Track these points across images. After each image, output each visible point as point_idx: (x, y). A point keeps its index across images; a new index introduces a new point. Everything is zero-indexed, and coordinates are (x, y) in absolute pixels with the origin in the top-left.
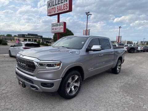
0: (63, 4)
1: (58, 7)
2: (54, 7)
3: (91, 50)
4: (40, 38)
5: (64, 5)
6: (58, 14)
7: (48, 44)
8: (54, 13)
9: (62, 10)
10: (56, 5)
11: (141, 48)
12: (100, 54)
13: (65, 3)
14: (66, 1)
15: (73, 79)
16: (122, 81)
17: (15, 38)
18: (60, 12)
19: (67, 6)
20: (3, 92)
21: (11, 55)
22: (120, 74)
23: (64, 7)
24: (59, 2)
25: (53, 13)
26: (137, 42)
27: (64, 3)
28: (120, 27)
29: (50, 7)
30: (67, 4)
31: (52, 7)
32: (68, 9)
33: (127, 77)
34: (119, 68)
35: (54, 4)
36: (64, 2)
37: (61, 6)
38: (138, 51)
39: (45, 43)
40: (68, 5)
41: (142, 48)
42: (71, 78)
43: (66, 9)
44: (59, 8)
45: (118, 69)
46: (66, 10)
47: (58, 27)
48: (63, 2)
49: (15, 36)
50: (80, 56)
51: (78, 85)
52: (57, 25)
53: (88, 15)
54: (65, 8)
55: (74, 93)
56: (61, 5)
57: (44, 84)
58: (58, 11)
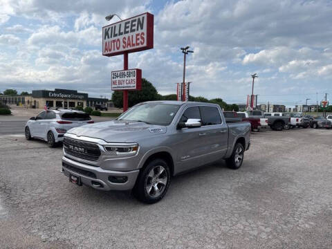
0: (134, 34)
1: (125, 38)
2: (116, 38)
3: (185, 126)
4: (82, 99)
5: (137, 35)
6: (126, 53)
7: (102, 112)
8: (116, 51)
9: (133, 45)
10: (120, 34)
11: (297, 120)
12: (202, 132)
13: (140, 31)
14: (142, 28)
15: (156, 171)
16: (242, 179)
17: (27, 99)
18: (129, 48)
19: (143, 38)
20: (42, 196)
21: (30, 136)
22: (241, 169)
23: (137, 39)
24: (127, 30)
25: (114, 49)
26: (294, 107)
27: (136, 32)
28: (254, 77)
29: (108, 37)
30: (143, 33)
31: (113, 38)
32: (145, 45)
33: (252, 174)
34: (239, 159)
35: (117, 32)
36: (138, 30)
37: (131, 38)
38: (293, 127)
39: (94, 109)
40: (145, 37)
41: (300, 119)
42: (153, 170)
43: (142, 44)
44: (126, 41)
45: (237, 160)
46: (140, 46)
47: (126, 78)
48: (134, 30)
49: (26, 94)
50: (169, 136)
51: (164, 181)
52: (123, 75)
53: (185, 53)
54: (138, 42)
55: (157, 195)
56: (130, 34)
57: (113, 178)
58: (124, 47)
